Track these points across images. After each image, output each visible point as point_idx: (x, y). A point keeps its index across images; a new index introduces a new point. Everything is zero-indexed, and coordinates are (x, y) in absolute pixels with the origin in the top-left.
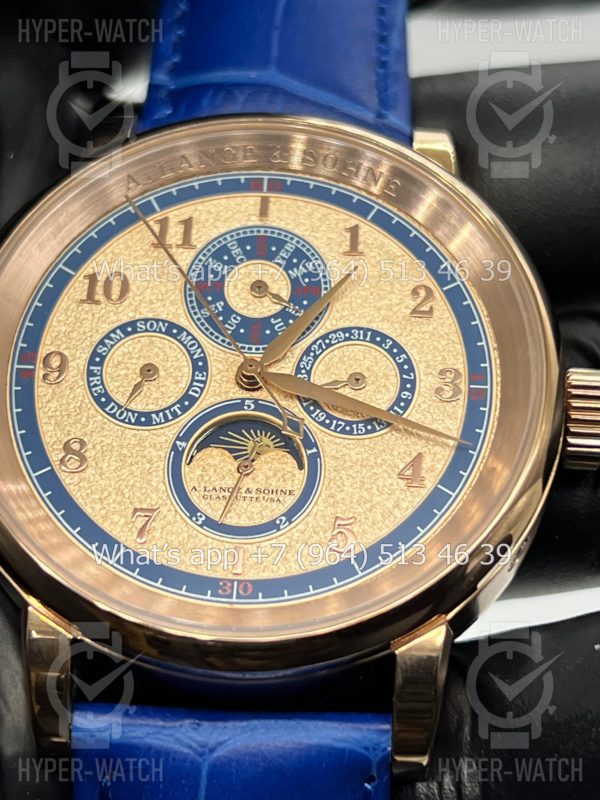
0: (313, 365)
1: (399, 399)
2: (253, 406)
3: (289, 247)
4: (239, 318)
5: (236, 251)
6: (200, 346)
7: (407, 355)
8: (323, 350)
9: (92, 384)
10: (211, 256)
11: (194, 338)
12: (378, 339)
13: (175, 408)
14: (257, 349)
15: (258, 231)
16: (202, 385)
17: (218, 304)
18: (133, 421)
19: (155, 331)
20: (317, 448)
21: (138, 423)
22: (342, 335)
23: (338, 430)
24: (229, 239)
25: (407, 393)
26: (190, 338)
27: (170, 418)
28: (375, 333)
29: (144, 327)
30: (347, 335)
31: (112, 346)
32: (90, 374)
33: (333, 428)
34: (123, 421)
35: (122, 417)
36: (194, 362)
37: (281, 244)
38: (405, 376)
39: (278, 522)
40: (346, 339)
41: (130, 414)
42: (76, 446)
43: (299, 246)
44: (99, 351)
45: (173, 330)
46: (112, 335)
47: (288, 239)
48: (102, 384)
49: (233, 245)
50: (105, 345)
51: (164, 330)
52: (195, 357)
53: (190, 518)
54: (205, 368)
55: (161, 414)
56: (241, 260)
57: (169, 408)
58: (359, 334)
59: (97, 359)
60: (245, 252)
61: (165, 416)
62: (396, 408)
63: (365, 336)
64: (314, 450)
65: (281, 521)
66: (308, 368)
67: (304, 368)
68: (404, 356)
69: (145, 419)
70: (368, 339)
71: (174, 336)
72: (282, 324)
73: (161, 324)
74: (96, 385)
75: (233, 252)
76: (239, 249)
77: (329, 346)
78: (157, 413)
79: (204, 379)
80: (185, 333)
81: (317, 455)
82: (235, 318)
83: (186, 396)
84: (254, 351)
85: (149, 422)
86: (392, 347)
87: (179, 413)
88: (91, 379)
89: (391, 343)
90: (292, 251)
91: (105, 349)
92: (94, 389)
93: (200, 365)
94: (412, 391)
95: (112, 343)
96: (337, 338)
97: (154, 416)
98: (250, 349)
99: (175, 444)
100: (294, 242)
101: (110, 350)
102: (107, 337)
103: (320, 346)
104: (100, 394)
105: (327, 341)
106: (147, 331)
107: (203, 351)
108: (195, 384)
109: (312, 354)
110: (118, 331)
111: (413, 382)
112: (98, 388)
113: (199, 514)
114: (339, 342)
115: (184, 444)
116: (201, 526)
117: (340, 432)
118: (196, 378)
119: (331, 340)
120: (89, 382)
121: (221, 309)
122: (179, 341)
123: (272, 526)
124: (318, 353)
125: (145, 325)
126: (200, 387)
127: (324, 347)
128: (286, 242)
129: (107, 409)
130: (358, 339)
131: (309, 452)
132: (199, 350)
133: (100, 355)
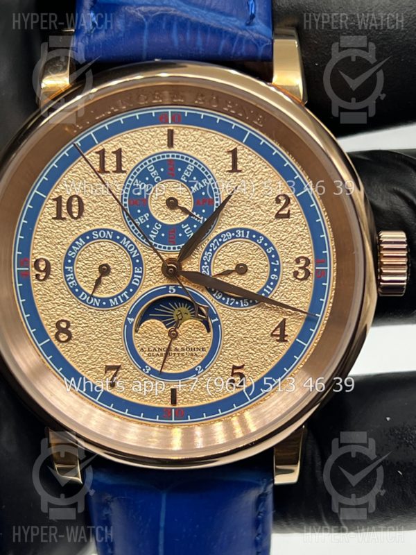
0: (212, 258)
1: (270, 280)
2: (174, 291)
3: (190, 168)
4: (160, 225)
5: (154, 173)
6: (136, 248)
7: (274, 248)
8: (218, 247)
9: (68, 279)
10: (137, 178)
11: (131, 243)
12: (254, 236)
13: (124, 294)
14: (174, 248)
15: (168, 156)
16: (140, 277)
17: (145, 215)
18: (98, 304)
19: (105, 238)
20: (218, 318)
21: (101, 306)
22: (230, 235)
23: (231, 304)
24: (148, 164)
25: (274, 275)
26: (129, 242)
27: (122, 301)
28: (252, 232)
29: (97, 235)
30: (233, 234)
31: (78, 251)
32: (66, 272)
33: (227, 303)
34: (91, 305)
35: (91, 302)
36: (133, 260)
37: (184, 165)
38: (273, 263)
39: (196, 369)
40: (233, 237)
41: (95, 300)
42: (63, 325)
43: (197, 166)
44: (70, 255)
45: (117, 237)
46: (77, 243)
47: (189, 162)
48: (75, 279)
49: (152, 168)
50: (73, 251)
51: (111, 237)
52: (134, 256)
53: (141, 369)
54: (140, 264)
55: (115, 299)
56: (158, 180)
57: (120, 294)
58: (241, 233)
59: (69, 261)
60: (160, 174)
61: (118, 300)
62: (268, 286)
63: (245, 234)
64: (217, 320)
65: (198, 368)
66: (209, 261)
67: (206, 261)
68: (272, 248)
69: (105, 304)
70: (247, 237)
71: (118, 241)
72: (189, 228)
73: (108, 232)
74: (71, 280)
75: (152, 174)
76: (156, 171)
77: (221, 243)
78: (113, 298)
79: (141, 272)
80: (125, 239)
81: (219, 322)
82: (157, 225)
83: (130, 285)
84: (172, 250)
85: (108, 305)
86: (263, 242)
87: (127, 297)
88: (67, 276)
89: (263, 239)
90: (192, 170)
91: (74, 253)
92: (70, 283)
93: (137, 262)
94: (278, 273)
95: (78, 249)
96: (227, 237)
97: (111, 300)
98: (169, 248)
99: (126, 319)
100: (193, 163)
101: (77, 254)
102: (74, 244)
103: (216, 243)
104: (74, 286)
105: (220, 240)
106: (99, 238)
107: (138, 252)
108: (135, 276)
109: (211, 250)
110: (80, 239)
111: (278, 267)
112: (72, 282)
113: (146, 367)
114: (228, 240)
115: (132, 320)
116: (149, 374)
117: (232, 306)
118: (136, 272)
119: (222, 239)
120: (66, 278)
121: (147, 219)
122: (122, 245)
123: (193, 372)
124: (214, 249)
125: (98, 234)
126: (139, 278)
127: (218, 244)
128: (188, 164)
129: (80, 297)
130: (240, 237)
131: (213, 321)
132: (136, 251)
133: (70, 258)
